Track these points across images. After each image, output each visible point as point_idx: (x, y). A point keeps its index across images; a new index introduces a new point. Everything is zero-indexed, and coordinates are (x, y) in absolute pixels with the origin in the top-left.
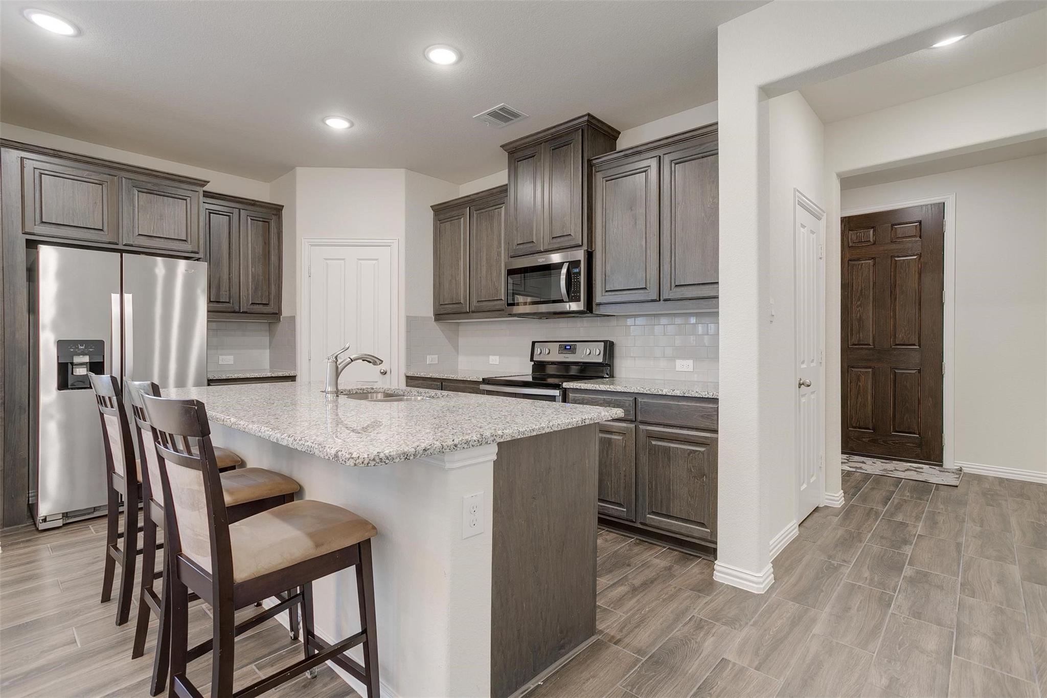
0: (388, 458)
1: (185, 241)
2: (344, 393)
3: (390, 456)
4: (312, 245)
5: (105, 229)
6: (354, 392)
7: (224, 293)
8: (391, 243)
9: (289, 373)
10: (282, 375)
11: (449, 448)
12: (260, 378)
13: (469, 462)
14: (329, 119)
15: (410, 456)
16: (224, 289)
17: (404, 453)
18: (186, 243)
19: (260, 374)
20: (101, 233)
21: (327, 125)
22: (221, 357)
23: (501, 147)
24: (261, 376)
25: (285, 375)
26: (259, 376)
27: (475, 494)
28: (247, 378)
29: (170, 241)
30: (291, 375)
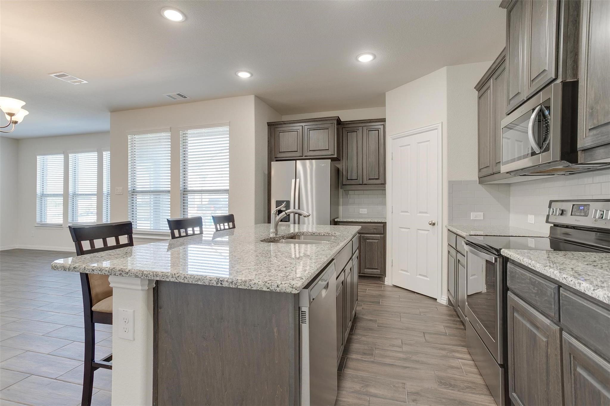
0: (55, 267)
1: (328, 150)
2: (316, 234)
3: (57, 266)
4: (393, 139)
5: (298, 151)
6: (323, 235)
7: (354, 174)
8: (437, 126)
9: (381, 220)
10: (377, 222)
11: (89, 271)
12: (364, 222)
13: (128, 286)
14: (360, 56)
15: (66, 269)
16: (354, 172)
17: (63, 267)
18: (329, 151)
19: (364, 220)
20: (297, 152)
21: (359, 61)
22: (361, 210)
23: (499, 7)
24: (365, 221)
25: (379, 222)
26: (363, 221)
27: (126, 310)
28: (357, 222)
29: (322, 151)
30: (382, 222)
